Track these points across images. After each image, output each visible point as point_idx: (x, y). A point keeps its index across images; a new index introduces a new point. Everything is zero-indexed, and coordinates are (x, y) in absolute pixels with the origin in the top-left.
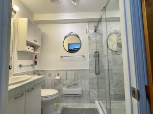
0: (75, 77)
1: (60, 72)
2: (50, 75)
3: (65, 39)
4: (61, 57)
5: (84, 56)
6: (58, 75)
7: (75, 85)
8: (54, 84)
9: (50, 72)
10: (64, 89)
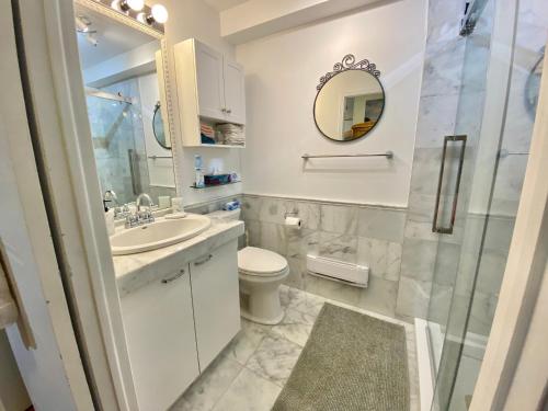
0: (348, 226)
1: (301, 206)
2: (273, 210)
3: (319, 89)
4: (306, 158)
5: (390, 156)
6: (296, 213)
7: (346, 250)
8: (283, 237)
9: (275, 203)
10: (312, 256)
